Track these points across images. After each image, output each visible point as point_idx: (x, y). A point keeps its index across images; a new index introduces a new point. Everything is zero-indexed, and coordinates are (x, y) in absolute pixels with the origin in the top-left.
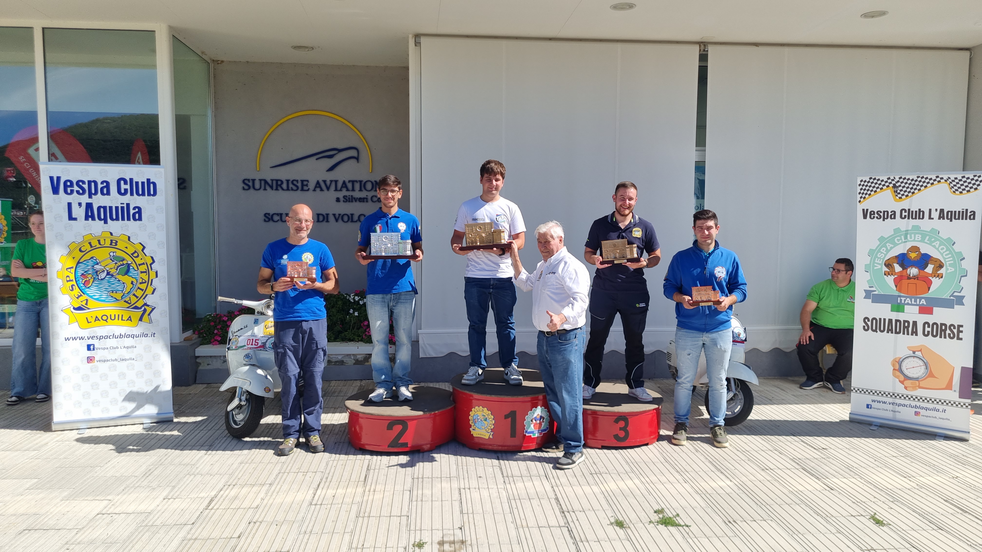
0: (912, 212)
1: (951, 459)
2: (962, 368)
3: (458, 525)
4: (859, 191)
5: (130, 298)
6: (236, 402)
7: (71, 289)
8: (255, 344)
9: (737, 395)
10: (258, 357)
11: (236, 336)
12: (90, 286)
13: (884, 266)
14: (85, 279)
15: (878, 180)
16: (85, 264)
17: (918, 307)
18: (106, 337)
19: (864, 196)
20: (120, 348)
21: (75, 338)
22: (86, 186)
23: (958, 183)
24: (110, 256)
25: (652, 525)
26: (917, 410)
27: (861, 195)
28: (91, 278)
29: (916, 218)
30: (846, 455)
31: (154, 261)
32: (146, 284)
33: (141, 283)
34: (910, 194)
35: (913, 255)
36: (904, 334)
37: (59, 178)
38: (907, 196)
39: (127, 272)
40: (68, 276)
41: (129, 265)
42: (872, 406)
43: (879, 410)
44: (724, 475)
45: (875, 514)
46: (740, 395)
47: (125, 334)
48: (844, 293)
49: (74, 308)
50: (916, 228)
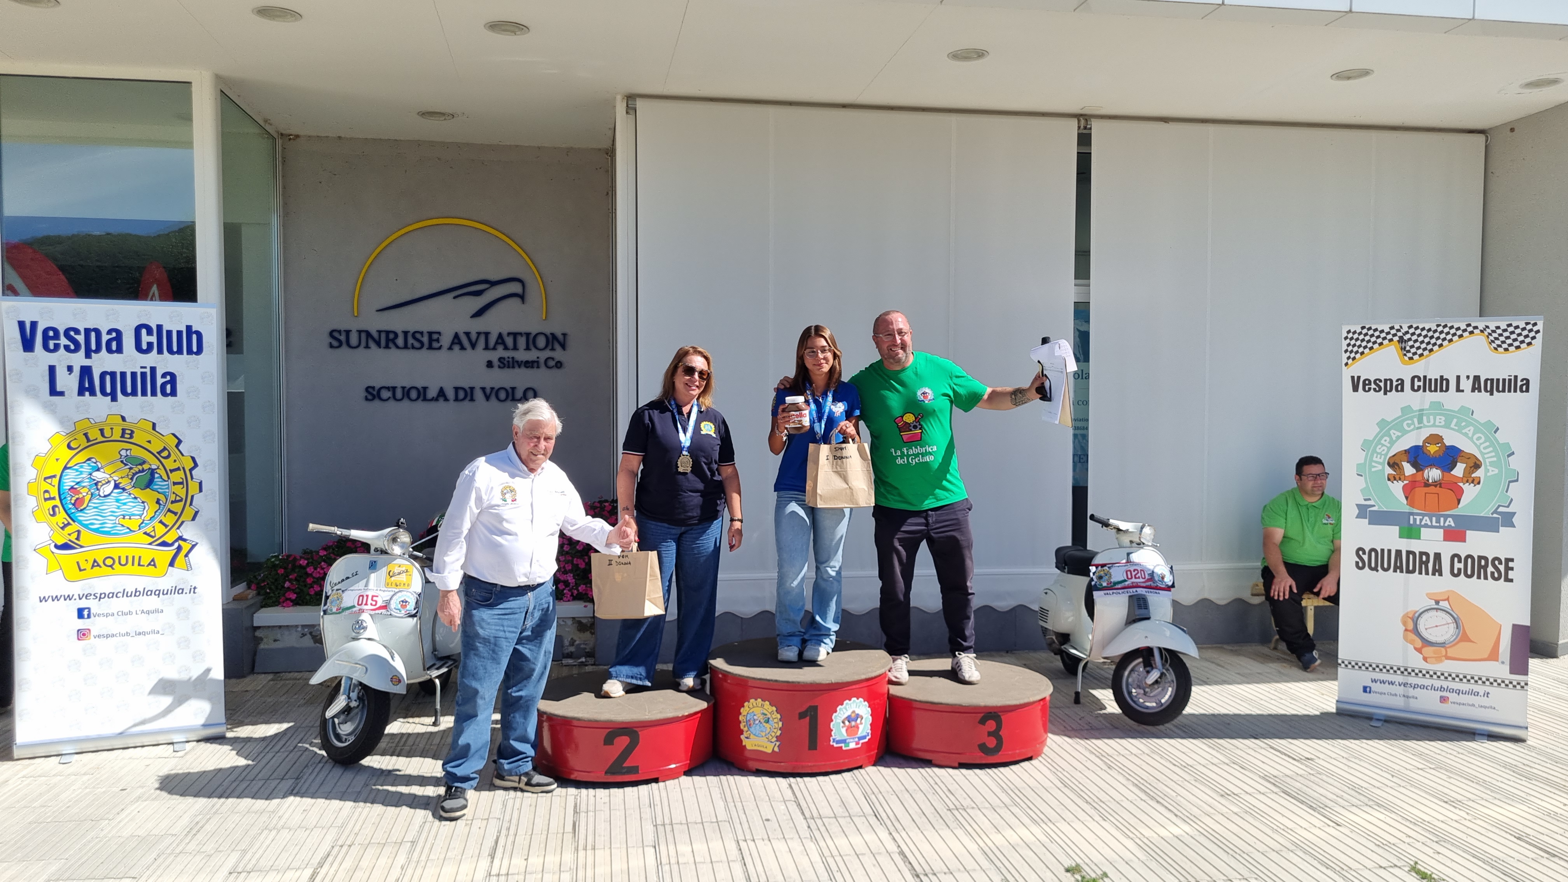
0: (1430, 380)
1: (1507, 771)
2: (1514, 626)
4: (1345, 347)
5: (154, 527)
6: (340, 702)
7: (52, 513)
8: (371, 604)
9: (1165, 675)
11: (337, 590)
12: (85, 508)
13: (1386, 465)
14: (77, 496)
15: (1376, 330)
16: (77, 470)
17: (1442, 531)
18: (111, 595)
19: (1353, 355)
20: (134, 613)
21: (56, 597)
22: (81, 338)
23: (1501, 335)
24: (121, 456)
26: (1444, 694)
27: (1348, 354)
28: (87, 493)
29: (1436, 391)
30: (1346, 768)
31: (196, 465)
32: (182, 503)
33: (173, 502)
34: (1426, 353)
35: (1432, 449)
36: (1420, 573)
37: (34, 325)
38: (1421, 355)
39: (149, 484)
40: (46, 491)
41: (153, 472)
42: (1372, 689)
43: (1383, 695)
44: (1163, 805)
45: (1416, 863)
46: (1170, 674)
47: (144, 589)
48: (1317, 510)
49: (56, 546)
50: (1437, 405)
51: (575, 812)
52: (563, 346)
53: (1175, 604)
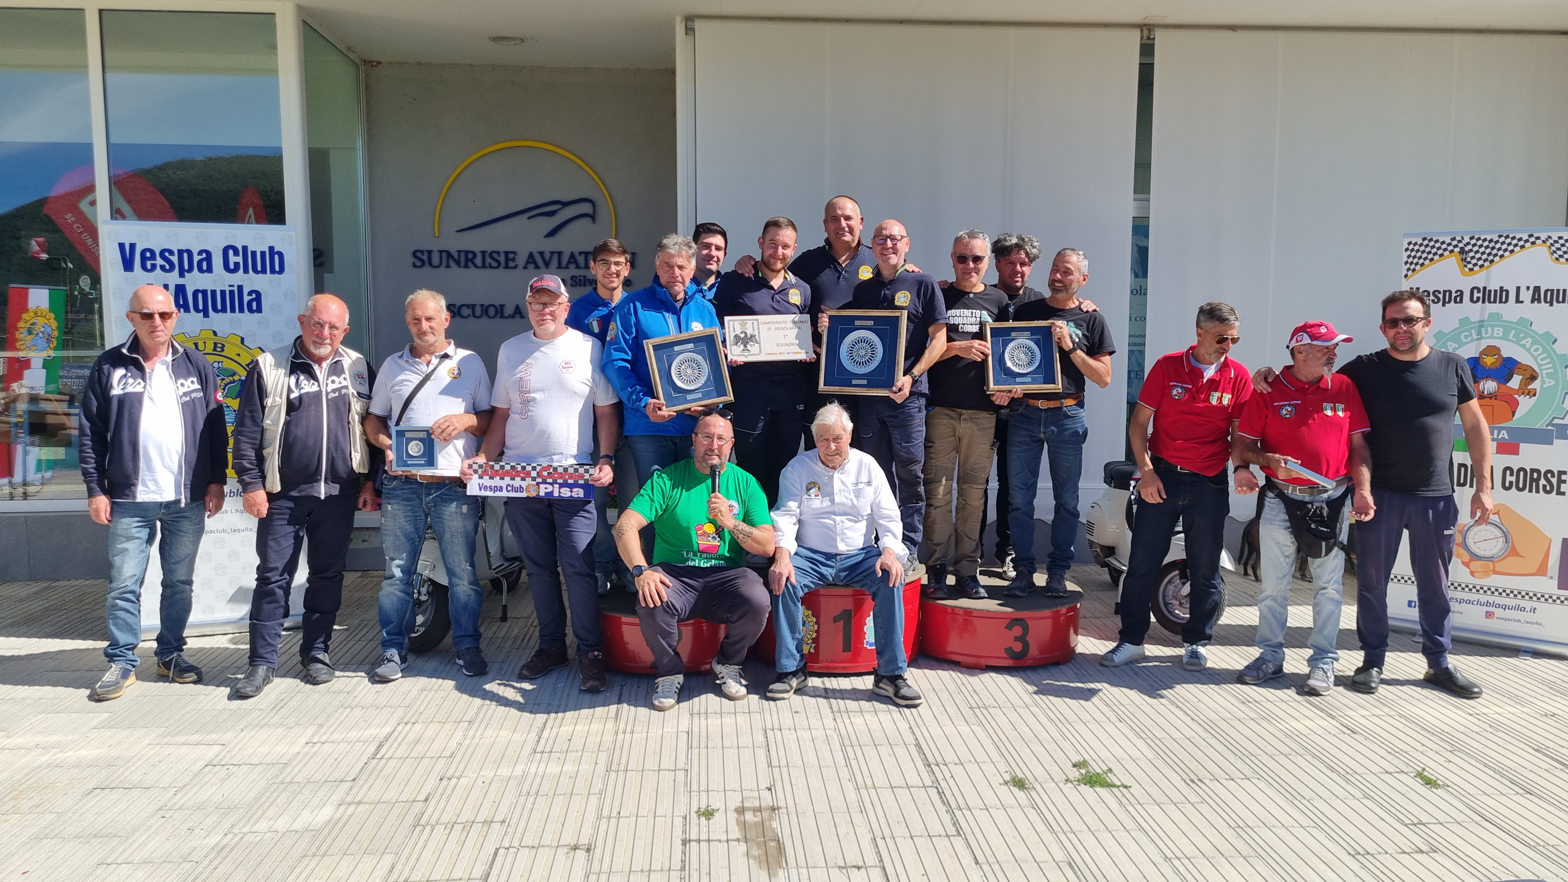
0: (1490, 291)
2: (1564, 540)
3: (764, 784)
4: (1405, 259)
15: (1437, 241)
17: (1495, 443)
19: (1413, 267)
22: (175, 259)
23: (1563, 245)
24: (214, 367)
25: (1069, 784)
26: (1490, 609)
27: (1408, 266)
29: (1495, 302)
34: (1487, 264)
35: (1489, 361)
37: (133, 246)
38: (1482, 266)
44: (1182, 710)
45: (1424, 770)
50: (1496, 317)
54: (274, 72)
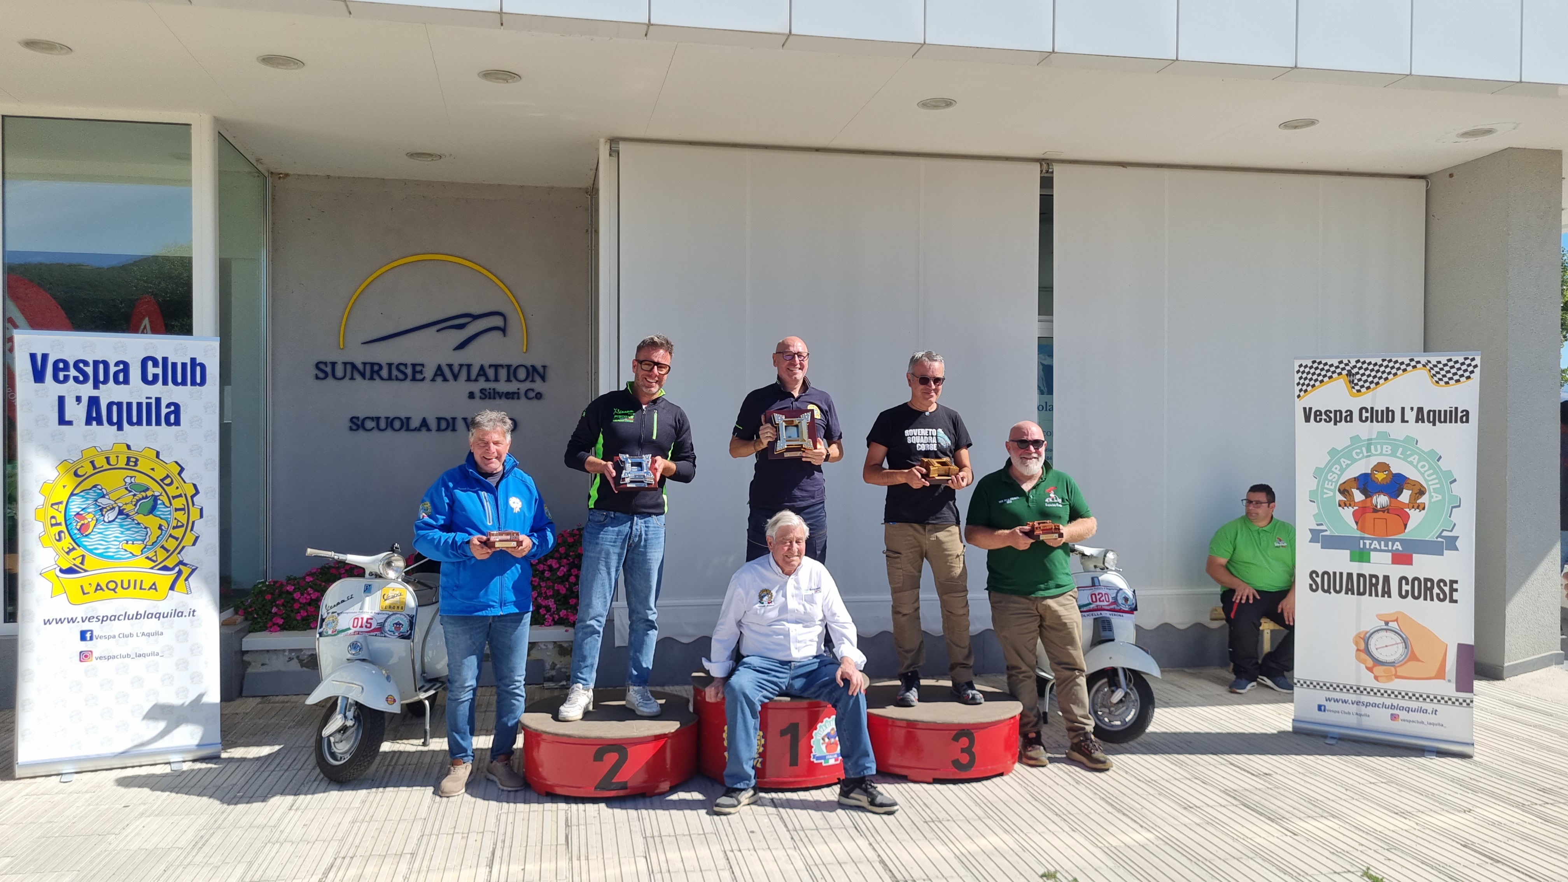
0: (1377, 411)
1: (1455, 785)
2: (1459, 645)
4: (1297, 381)
5: (155, 552)
6: (337, 722)
7: (58, 538)
8: (366, 627)
9: (1129, 694)
10: (370, 648)
11: (333, 613)
12: (90, 534)
13: (1337, 492)
14: (82, 522)
15: (1326, 364)
16: (83, 497)
17: (1390, 554)
18: (113, 618)
19: (1304, 388)
20: (135, 635)
21: (60, 619)
22: (89, 370)
23: (1442, 369)
24: (126, 483)
26: (1395, 712)
27: (1300, 386)
28: (92, 519)
29: (1382, 421)
30: (1302, 783)
31: (197, 492)
32: (184, 529)
33: (174, 528)
34: (1373, 386)
35: (1380, 476)
36: (1371, 595)
37: (45, 357)
38: (1368, 388)
39: (152, 510)
40: (53, 517)
41: (156, 499)
42: (1327, 708)
43: (1337, 714)
44: (1129, 817)
45: (1368, 869)
46: (1134, 693)
47: (145, 612)
48: (1269, 534)
49: (62, 571)
50: (1384, 435)
51: (567, 825)
52: (543, 378)
53: (1138, 628)
54: (188, 181)
